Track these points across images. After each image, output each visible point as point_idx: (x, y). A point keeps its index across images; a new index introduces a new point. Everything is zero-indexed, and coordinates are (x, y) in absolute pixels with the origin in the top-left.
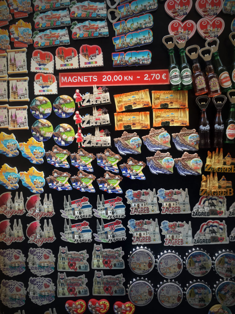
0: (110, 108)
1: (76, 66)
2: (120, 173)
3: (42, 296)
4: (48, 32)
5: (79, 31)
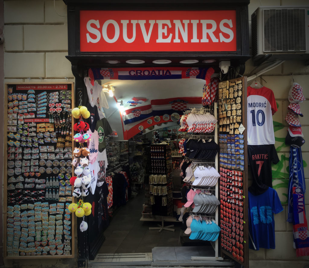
0: (36, 127)
1: (28, 117)
4: (22, 110)
5: (29, 110)
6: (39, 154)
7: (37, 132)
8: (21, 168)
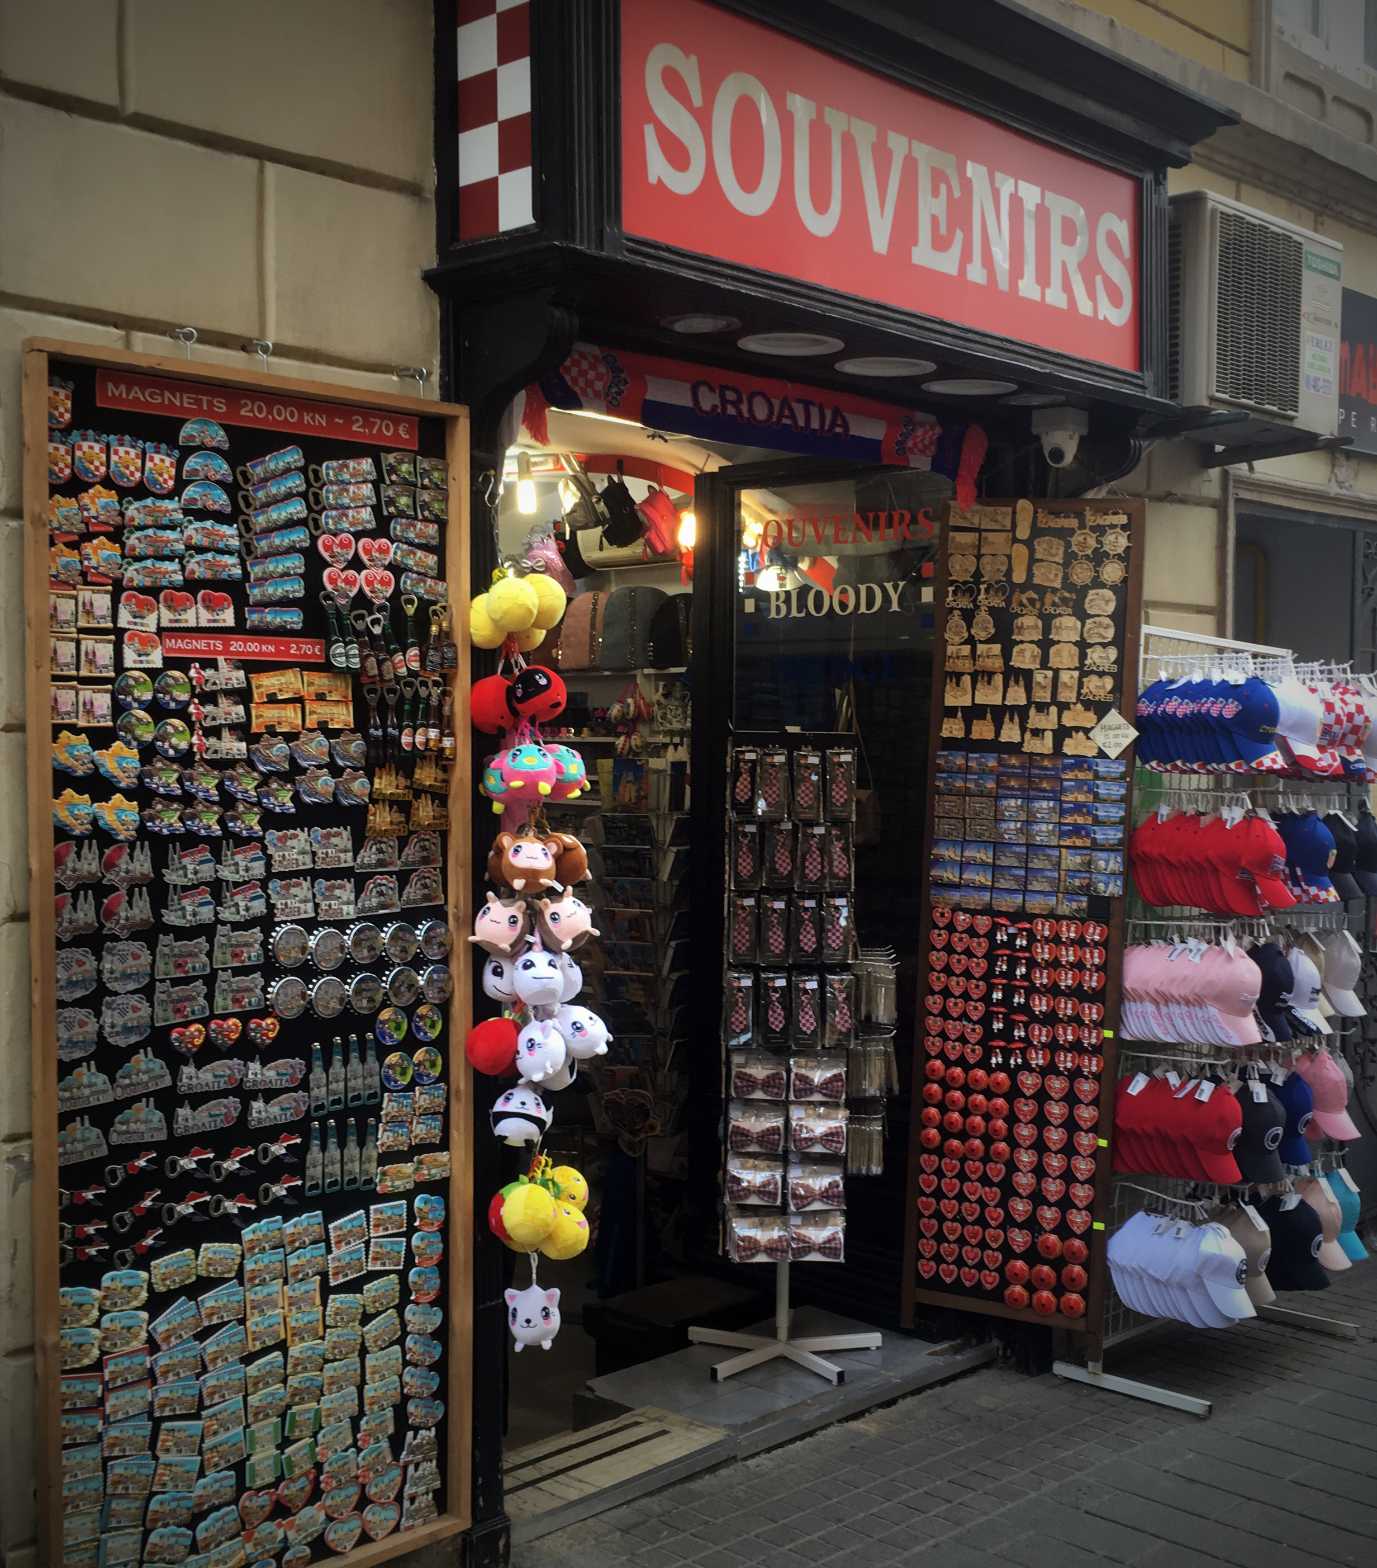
0: (243, 696)
1: (192, 623)
2: (259, 804)
3: (127, 1030)
4: (149, 563)
5: (197, 567)
6: (264, 884)
7: (254, 729)
8: (148, 992)
